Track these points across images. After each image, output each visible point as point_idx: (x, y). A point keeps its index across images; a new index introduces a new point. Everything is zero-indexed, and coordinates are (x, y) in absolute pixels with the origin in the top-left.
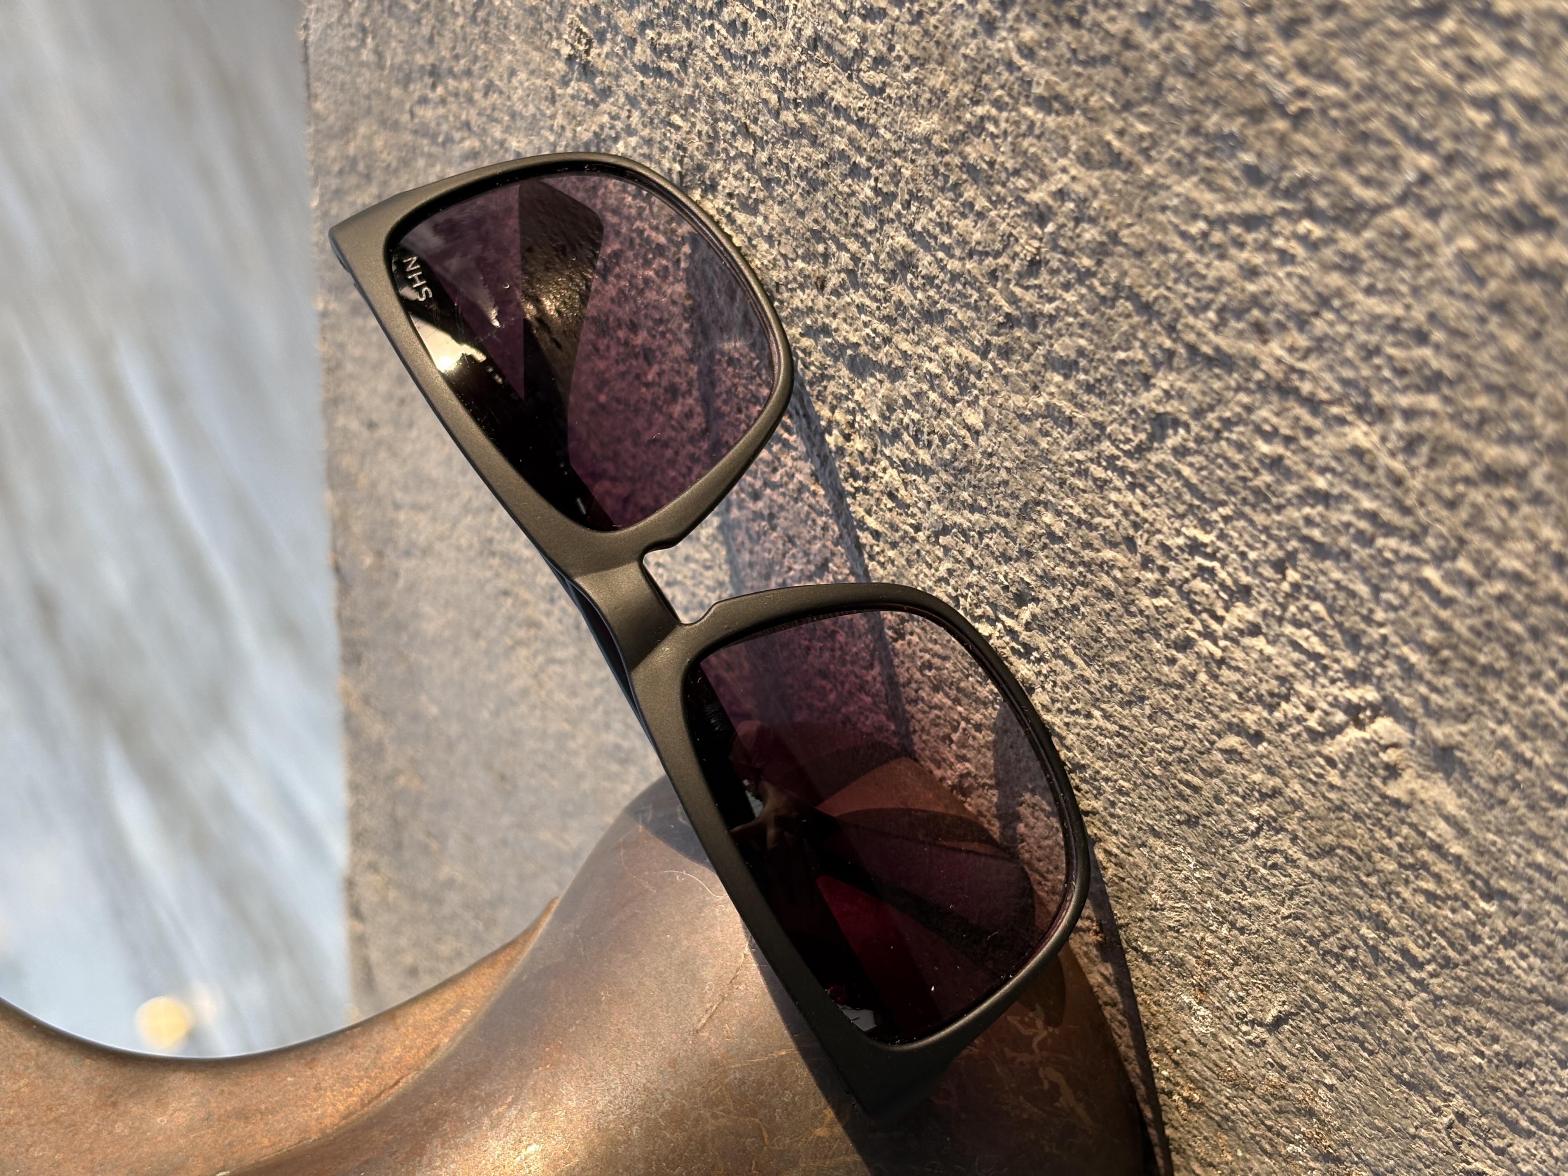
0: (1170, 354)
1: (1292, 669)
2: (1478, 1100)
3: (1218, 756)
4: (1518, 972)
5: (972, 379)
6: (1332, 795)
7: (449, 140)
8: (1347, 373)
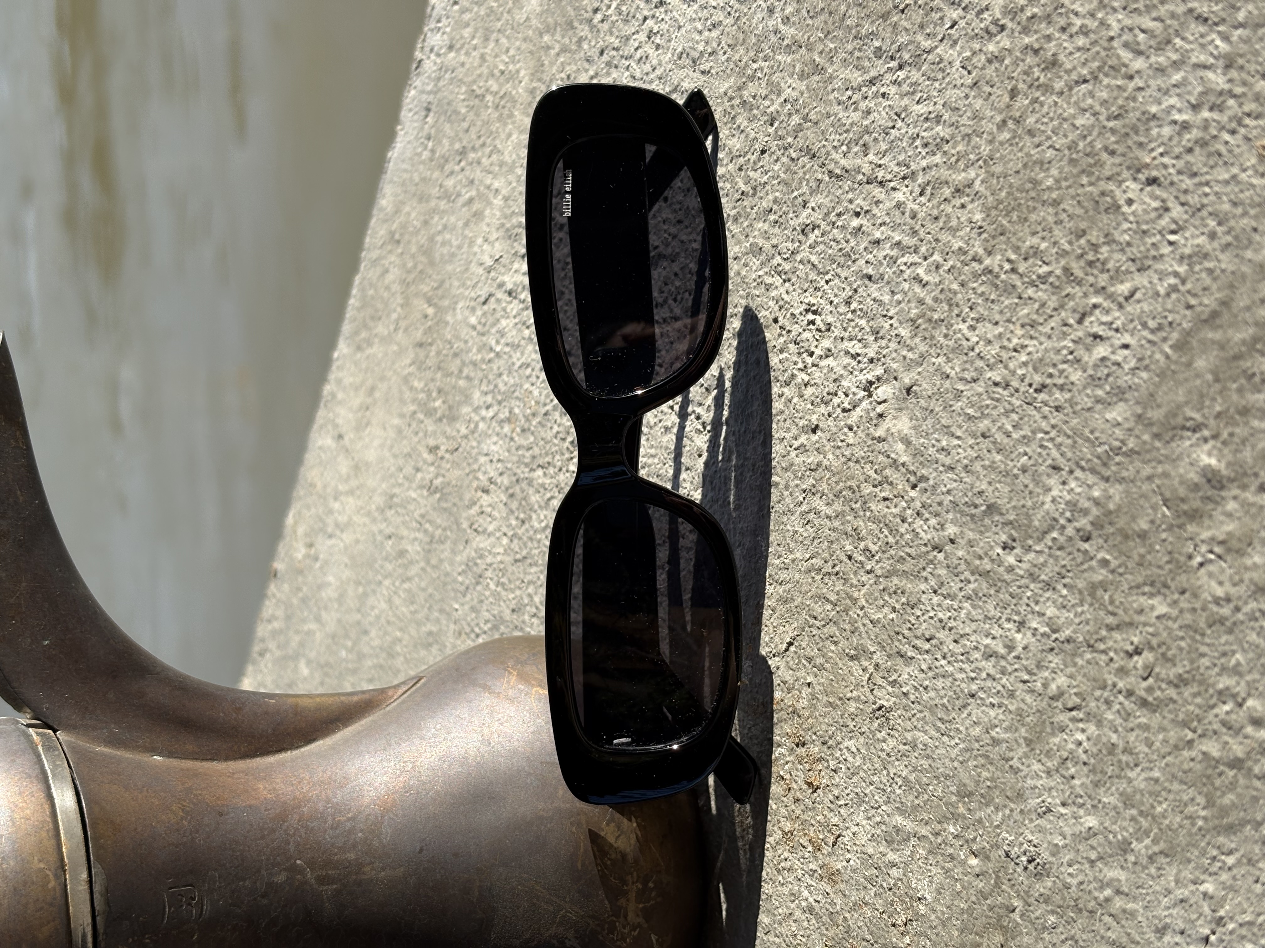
0: (820, 181)
1: (842, 372)
2: (888, 649)
3: (793, 454)
4: (923, 534)
6: (847, 453)
7: (459, 195)
8: (901, 158)
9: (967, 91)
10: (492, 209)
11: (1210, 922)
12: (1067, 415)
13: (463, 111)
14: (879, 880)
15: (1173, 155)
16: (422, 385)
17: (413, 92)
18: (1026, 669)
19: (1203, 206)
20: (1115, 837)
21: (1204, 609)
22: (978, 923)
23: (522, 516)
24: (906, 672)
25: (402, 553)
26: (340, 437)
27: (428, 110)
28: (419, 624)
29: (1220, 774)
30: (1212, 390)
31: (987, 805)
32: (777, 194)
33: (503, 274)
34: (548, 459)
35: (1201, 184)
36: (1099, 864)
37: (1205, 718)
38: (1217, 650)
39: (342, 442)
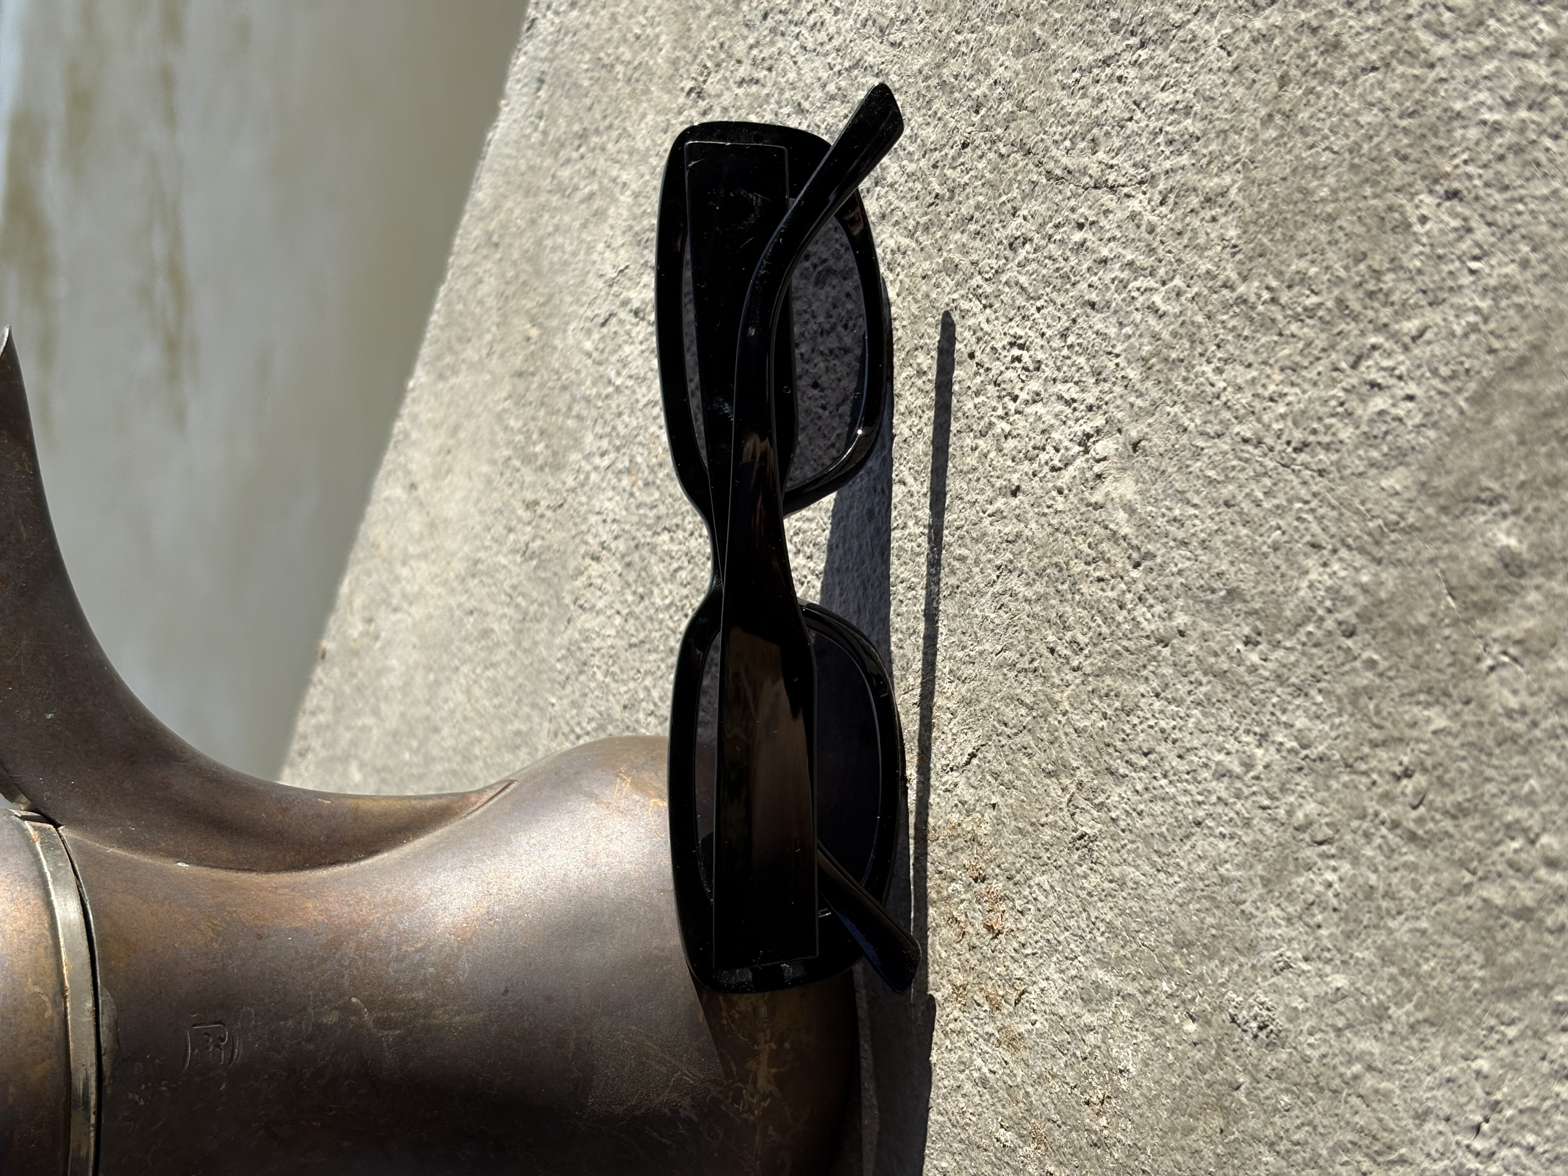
0: (1035, 184)
1: (1053, 421)
2: (1095, 764)
3: (987, 521)
4: (1145, 624)
5: (899, 257)
6: (1054, 522)
8: (1139, 157)
9: (1226, 76)
10: (618, 207)
11: (1483, 1107)
12: (1332, 481)
13: (586, 83)
14: (1072, 1047)
15: (1480, 163)
16: (520, 424)
17: (522, 59)
18: (1267, 792)
19: (1515, 227)
20: (1368, 1000)
21: (1492, 724)
22: (1193, 1102)
23: (641, 590)
24: (1116, 793)
25: (486, 633)
26: (413, 486)
27: (541, 81)
28: (504, 721)
29: (1503, 927)
30: (1516, 454)
31: (1210, 958)
32: (981, 198)
33: (629, 289)
34: (677, 520)
35: (1513, 200)
36: (1348, 1034)
37: (1487, 857)
38: (1506, 775)
39: (415, 494)
